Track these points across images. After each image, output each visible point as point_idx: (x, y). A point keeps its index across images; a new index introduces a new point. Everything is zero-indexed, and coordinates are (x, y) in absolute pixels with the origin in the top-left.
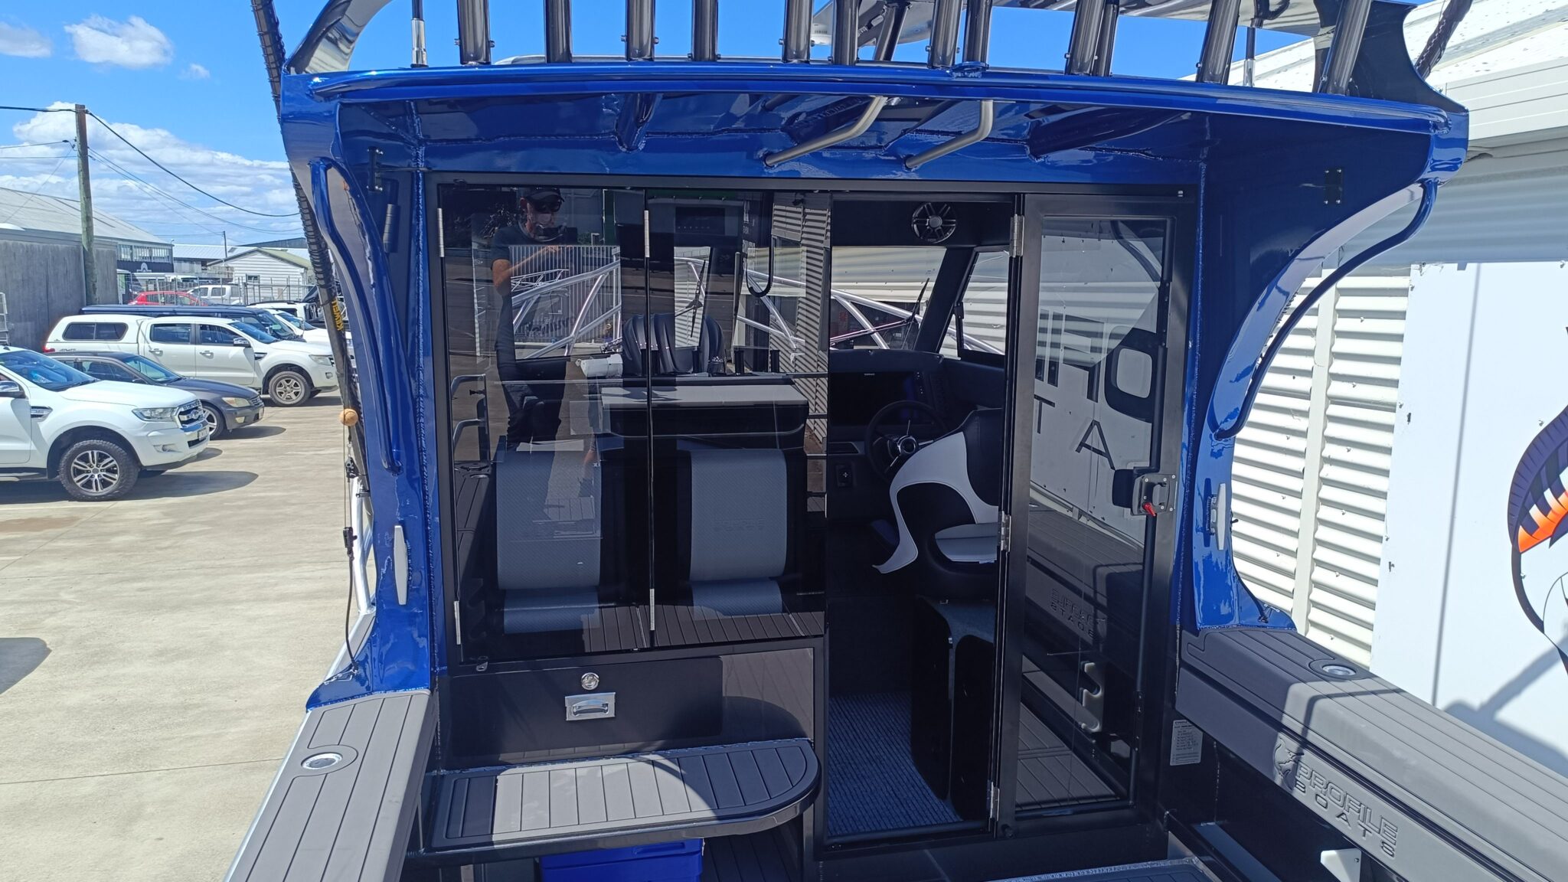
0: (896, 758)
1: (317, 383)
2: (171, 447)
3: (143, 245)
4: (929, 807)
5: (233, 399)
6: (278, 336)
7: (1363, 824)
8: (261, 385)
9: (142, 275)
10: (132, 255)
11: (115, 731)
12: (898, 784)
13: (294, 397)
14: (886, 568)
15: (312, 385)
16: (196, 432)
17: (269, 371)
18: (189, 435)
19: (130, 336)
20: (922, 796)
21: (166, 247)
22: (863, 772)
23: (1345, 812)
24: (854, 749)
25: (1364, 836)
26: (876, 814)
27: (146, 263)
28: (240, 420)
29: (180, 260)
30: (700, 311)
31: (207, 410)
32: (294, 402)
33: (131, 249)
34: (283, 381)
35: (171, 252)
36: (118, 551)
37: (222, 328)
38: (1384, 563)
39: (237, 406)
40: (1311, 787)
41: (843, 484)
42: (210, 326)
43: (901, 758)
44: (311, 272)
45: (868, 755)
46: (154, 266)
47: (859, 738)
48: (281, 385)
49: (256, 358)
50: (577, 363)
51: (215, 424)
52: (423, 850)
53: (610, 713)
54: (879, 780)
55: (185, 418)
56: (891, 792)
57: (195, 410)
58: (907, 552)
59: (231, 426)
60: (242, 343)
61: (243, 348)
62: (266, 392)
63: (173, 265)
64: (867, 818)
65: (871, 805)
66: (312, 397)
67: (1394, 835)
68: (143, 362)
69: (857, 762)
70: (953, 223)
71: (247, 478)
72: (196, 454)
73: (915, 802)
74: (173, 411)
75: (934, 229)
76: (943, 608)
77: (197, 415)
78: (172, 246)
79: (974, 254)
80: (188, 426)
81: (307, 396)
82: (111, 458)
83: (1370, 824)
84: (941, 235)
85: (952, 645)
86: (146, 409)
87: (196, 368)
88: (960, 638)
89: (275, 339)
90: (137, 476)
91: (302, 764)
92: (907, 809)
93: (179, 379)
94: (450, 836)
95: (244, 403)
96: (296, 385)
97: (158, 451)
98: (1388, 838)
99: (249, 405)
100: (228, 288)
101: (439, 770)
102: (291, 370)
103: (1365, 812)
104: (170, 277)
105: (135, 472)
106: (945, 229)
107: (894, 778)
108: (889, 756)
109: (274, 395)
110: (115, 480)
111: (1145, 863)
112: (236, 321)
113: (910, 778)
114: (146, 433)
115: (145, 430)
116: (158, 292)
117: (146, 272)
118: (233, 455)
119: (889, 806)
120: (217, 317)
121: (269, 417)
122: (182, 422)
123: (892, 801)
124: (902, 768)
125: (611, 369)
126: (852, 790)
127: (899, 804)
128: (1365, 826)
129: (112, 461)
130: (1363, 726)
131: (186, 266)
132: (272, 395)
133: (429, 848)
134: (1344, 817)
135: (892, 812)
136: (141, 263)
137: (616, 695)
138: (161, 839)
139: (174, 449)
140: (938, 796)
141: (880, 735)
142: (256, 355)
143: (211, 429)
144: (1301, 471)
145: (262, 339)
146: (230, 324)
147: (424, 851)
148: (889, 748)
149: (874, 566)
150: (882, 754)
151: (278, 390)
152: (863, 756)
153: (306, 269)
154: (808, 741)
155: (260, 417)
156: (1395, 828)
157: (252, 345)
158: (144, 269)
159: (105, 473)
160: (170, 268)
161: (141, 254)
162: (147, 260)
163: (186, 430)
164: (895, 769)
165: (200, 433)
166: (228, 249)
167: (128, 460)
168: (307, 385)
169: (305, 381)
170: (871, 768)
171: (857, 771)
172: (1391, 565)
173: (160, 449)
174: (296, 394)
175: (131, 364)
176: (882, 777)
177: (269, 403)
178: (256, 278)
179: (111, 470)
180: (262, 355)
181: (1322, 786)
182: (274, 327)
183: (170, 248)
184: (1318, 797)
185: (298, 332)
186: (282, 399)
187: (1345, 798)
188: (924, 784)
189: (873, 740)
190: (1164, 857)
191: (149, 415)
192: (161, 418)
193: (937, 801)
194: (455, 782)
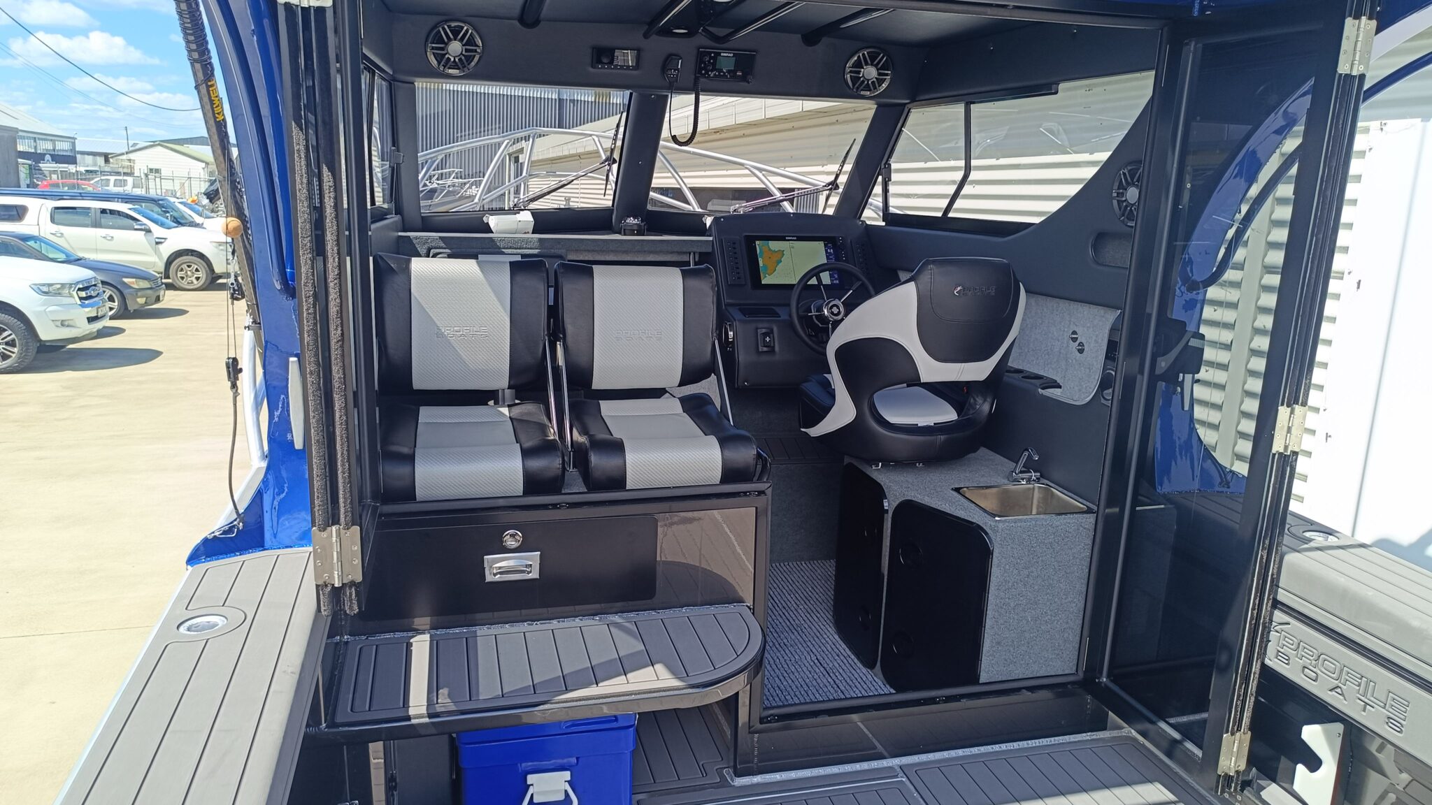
0: (817, 627)
1: (219, 269)
2: (71, 323)
3: (46, 137)
4: (856, 676)
5: (134, 280)
6: (179, 222)
7: (1363, 698)
8: (162, 270)
9: (46, 166)
10: (35, 148)
11: (8, 595)
12: (822, 653)
13: (195, 282)
14: (816, 431)
15: (213, 270)
16: (95, 308)
17: (171, 255)
18: (88, 312)
19: (30, 218)
20: (847, 665)
21: (70, 140)
22: (785, 641)
23: (1340, 685)
24: (773, 617)
25: (1364, 711)
26: (803, 683)
27: (50, 154)
28: (141, 301)
29: (83, 153)
30: (615, 167)
31: (107, 291)
32: (195, 287)
33: (35, 141)
34: (185, 266)
35: (74, 144)
36: (16, 422)
37: (122, 212)
38: (1320, 435)
39: (137, 287)
40: (1297, 659)
41: (765, 349)
42: (110, 210)
43: (822, 627)
44: (213, 167)
45: (788, 623)
46: (57, 158)
47: (778, 606)
48: (182, 270)
49: (157, 243)
50: (485, 219)
51: (116, 304)
52: (324, 725)
53: (535, 575)
54: (802, 649)
55: (83, 294)
56: (816, 661)
57: (94, 287)
58: (843, 412)
59: (131, 307)
60: (143, 227)
61: (144, 232)
62: (167, 277)
63: (75, 157)
64: (794, 687)
65: (796, 674)
66: (213, 282)
67: (1404, 710)
68: (45, 243)
69: (778, 630)
70: (887, 75)
71: (152, 355)
72: (95, 330)
73: (841, 671)
74: (70, 287)
75: (868, 80)
76: (877, 473)
77: (97, 292)
78: (75, 139)
79: (906, 110)
80: (87, 302)
81: (208, 281)
82: (10, 332)
83: (1372, 699)
84: (875, 88)
85: (887, 510)
86: (44, 285)
87: (96, 250)
88: (897, 502)
89: (176, 225)
90: (36, 350)
91: (178, 627)
92: (834, 677)
93: (79, 260)
94: (356, 709)
95: (144, 284)
96: (197, 270)
97: (57, 326)
98: (1397, 714)
99: (149, 286)
100: (130, 180)
101: (342, 635)
102: (192, 255)
103: (1367, 684)
104: (72, 168)
105: (33, 347)
106: (880, 82)
107: (817, 647)
108: (809, 623)
109: (176, 280)
110: (13, 353)
111: (1084, 734)
112: (136, 206)
113: (833, 646)
114: (43, 308)
115: (44, 305)
116: (60, 181)
117: (50, 163)
118: (136, 333)
119: (816, 677)
120: (118, 202)
121: (170, 299)
122: (81, 299)
123: (817, 670)
124: (825, 636)
125: (521, 226)
126: (775, 658)
127: (825, 673)
128: (1366, 701)
129: (11, 335)
130: (1370, 594)
131: (89, 159)
132: (173, 280)
133: (332, 724)
134: (1339, 690)
135: (819, 681)
136: (45, 154)
137: (541, 555)
138: (54, 703)
139: (73, 325)
140: (865, 666)
141: (798, 603)
142: (157, 240)
143: (111, 309)
144: (1229, 344)
145: (162, 225)
146: (130, 209)
147: (327, 727)
148: (808, 616)
149: (803, 430)
150: (803, 622)
151: (180, 274)
152: (783, 624)
153: (207, 164)
154: (747, 606)
155: (161, 299)
156: (1406, 703)
157: (152, 230)
158: (48, 160)
159: (4, 346)
160: (71, 160)
161: (44, 146)
162: (51, 153)
163: (83, 306)
164: (818, 637)
165: (99, 310)
166: (130, 145)
167: (26, 333)
168: (209, 272)
169: (206, 266)
170: (793, 637)
171: (779, 639)
172: (1328, 436)
173: (59, 323)
174: (198, 279)
175: (31, 243)
176: (805, 645)
177: (170, 287)
178: (157, 171)
179: (12, 344)
180: (163, 240)
181: (1311, 658)
182: (175, 214)
183: (73, 141)
184: (1306, 670)
185: (198, 219)
186: (184, 284)
187: (1342, 670)
188: (849, 653)
189: (792, 608)
190: (1104, 729)
191: (47, 291)
192: (59, 294)
193: (864, 670)
194: (361, 649)
